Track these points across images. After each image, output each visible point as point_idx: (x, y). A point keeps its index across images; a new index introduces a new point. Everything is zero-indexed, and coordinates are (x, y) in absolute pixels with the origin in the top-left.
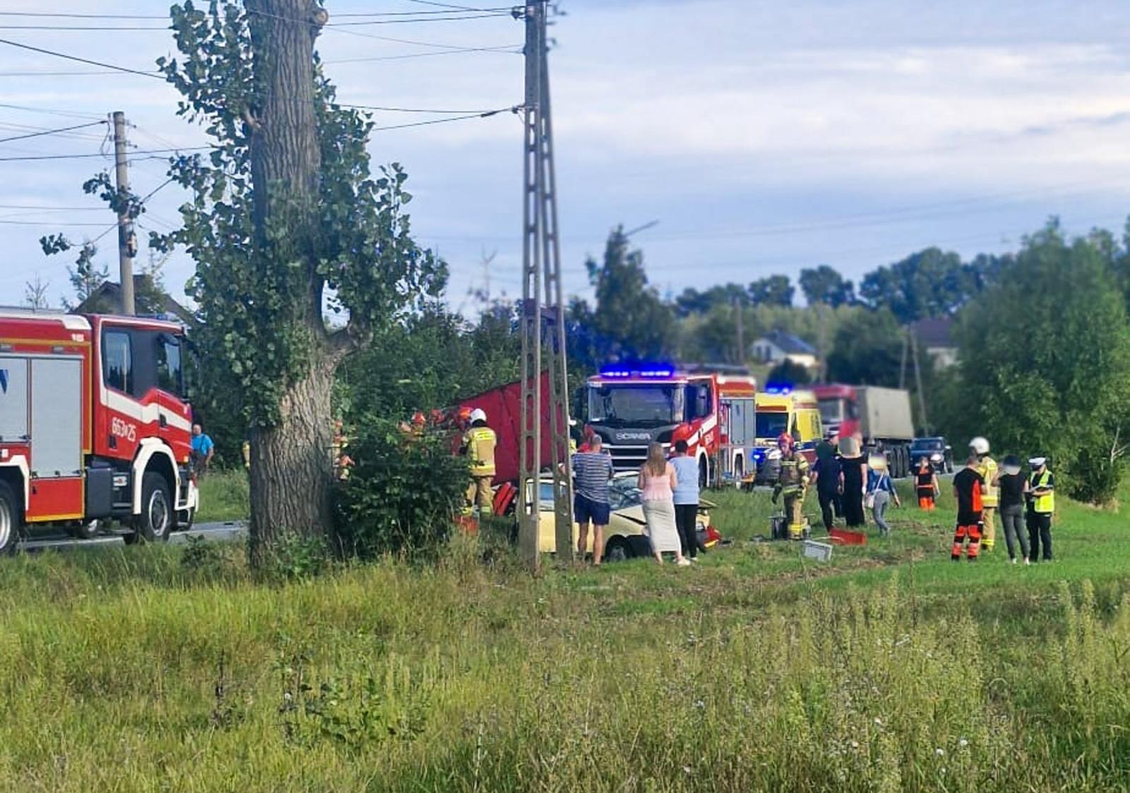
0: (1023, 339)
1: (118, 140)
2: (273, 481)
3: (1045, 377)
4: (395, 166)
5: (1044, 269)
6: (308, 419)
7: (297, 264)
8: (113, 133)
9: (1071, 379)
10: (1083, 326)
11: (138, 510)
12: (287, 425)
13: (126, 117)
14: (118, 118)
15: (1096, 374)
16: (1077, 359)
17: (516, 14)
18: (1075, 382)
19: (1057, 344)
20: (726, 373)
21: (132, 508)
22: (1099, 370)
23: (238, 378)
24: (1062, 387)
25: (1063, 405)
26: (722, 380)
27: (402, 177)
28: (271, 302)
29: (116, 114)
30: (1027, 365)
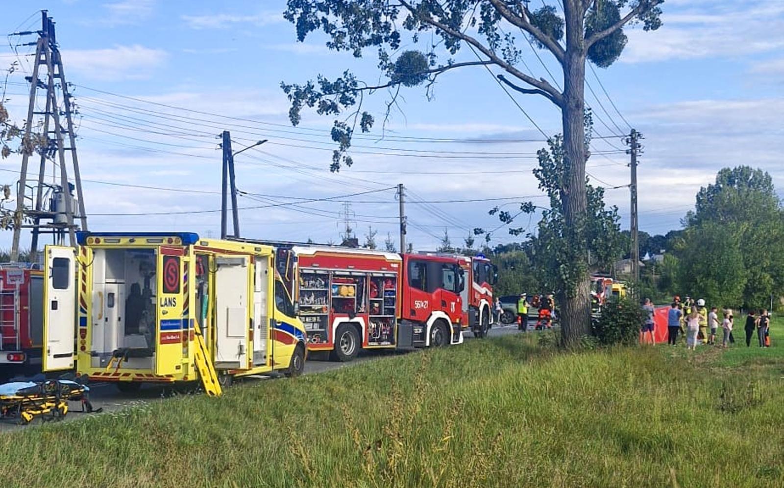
0: (707, 266)
1: (400, 193)
2: (572, 317)
3: (715, 279)
4: (615, 206)
5: (714, 241)
6: (584, 295)
7: (585, 241)
8: (399, 191)
9: (724, 280)
10: (728, 261)
11: (481, 324)
12: (577, 297)
13: (404, 185)
14: (401, 186)
15: (733, 279)
16: (727, 273)
17: (627, 153)
18: (725, 282)
19: (719, 268)
20: (606, 277)
21: (479, 323)
22: (734, 277)
23: (563, 280)
24: (721, 283)
25: (721, 290)
26: (605, 279)
27: (616, 210)
28: (576, 254)
29: (401, 185)
30: (708, 275)
